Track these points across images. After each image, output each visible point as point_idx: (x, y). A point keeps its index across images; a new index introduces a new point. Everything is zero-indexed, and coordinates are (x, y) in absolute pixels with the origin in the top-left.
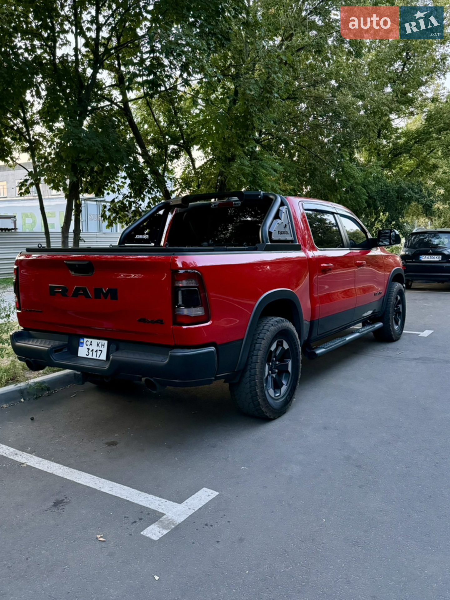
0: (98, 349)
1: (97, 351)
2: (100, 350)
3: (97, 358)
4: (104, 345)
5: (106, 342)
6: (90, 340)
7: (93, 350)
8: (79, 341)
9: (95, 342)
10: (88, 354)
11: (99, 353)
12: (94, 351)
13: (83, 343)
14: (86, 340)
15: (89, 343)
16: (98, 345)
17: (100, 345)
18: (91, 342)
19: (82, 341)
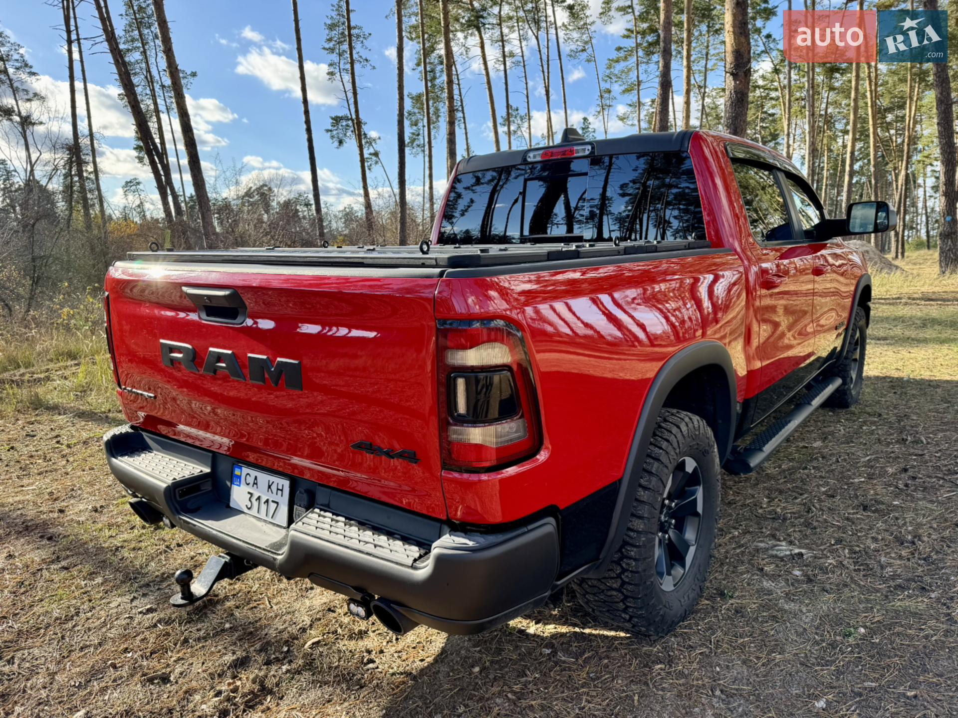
0: (270, 496)
1: (267, 501)
2: (273, 501)
3: (269, 518)
4: (282, 490)
5: (286, 484)
6: (254, 473)
7: (259, 498)
8: (232, 471)
9: (264, 478)
10: (250, 505)
11: (273, 506)
12: (262, 501)
13: (239, 477)
14: (245, 470)
15: (251, 480)
16: (269, 487)
17: (274, 488)
18: (256, 478)
19: (237, 471)
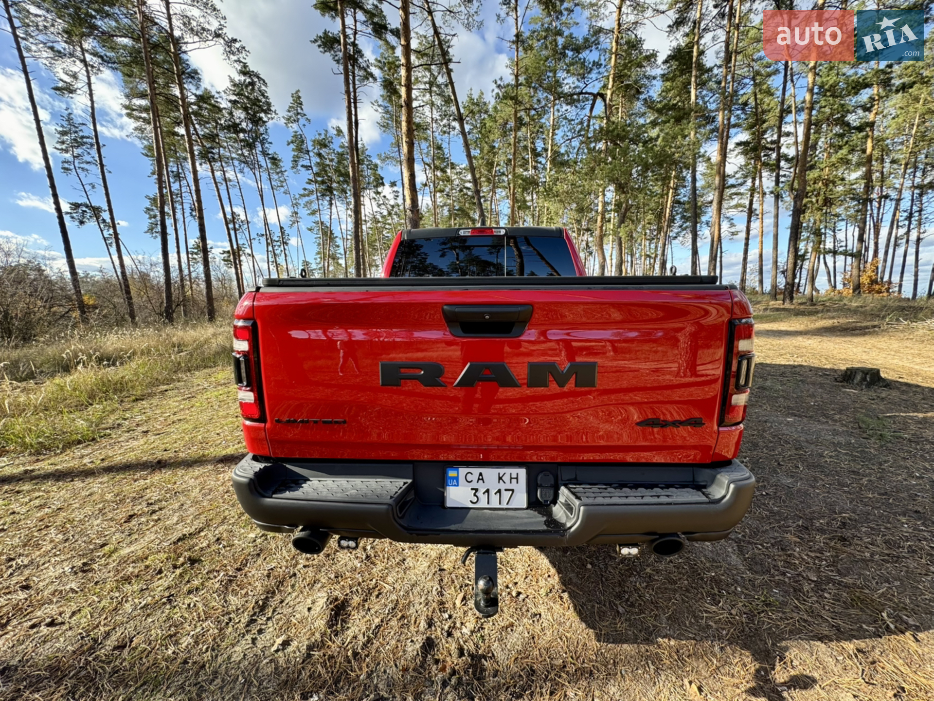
0: (502, 486)
1: (499, 491)
2: (507, 490)
3: (504, 505)
4: (517, 478)
5: (522, 473)
6: (476, 471)
7: (488, 491)
8: (444, 476)
9: (491, 473)
10: (475, 500)
11: (506, 495)
12: (493, 492)
14: (463, 471)
15: (473, 477)
16: (500, 478)
17: (506, 478)
18: (481, 474)
19: (452, 473)
